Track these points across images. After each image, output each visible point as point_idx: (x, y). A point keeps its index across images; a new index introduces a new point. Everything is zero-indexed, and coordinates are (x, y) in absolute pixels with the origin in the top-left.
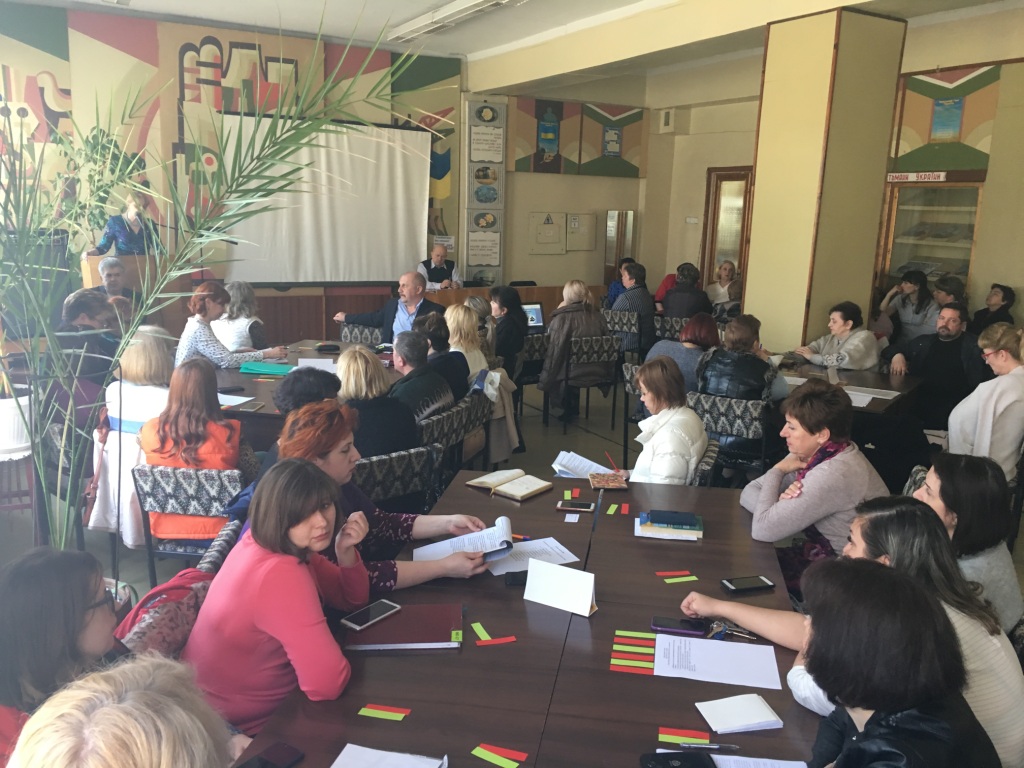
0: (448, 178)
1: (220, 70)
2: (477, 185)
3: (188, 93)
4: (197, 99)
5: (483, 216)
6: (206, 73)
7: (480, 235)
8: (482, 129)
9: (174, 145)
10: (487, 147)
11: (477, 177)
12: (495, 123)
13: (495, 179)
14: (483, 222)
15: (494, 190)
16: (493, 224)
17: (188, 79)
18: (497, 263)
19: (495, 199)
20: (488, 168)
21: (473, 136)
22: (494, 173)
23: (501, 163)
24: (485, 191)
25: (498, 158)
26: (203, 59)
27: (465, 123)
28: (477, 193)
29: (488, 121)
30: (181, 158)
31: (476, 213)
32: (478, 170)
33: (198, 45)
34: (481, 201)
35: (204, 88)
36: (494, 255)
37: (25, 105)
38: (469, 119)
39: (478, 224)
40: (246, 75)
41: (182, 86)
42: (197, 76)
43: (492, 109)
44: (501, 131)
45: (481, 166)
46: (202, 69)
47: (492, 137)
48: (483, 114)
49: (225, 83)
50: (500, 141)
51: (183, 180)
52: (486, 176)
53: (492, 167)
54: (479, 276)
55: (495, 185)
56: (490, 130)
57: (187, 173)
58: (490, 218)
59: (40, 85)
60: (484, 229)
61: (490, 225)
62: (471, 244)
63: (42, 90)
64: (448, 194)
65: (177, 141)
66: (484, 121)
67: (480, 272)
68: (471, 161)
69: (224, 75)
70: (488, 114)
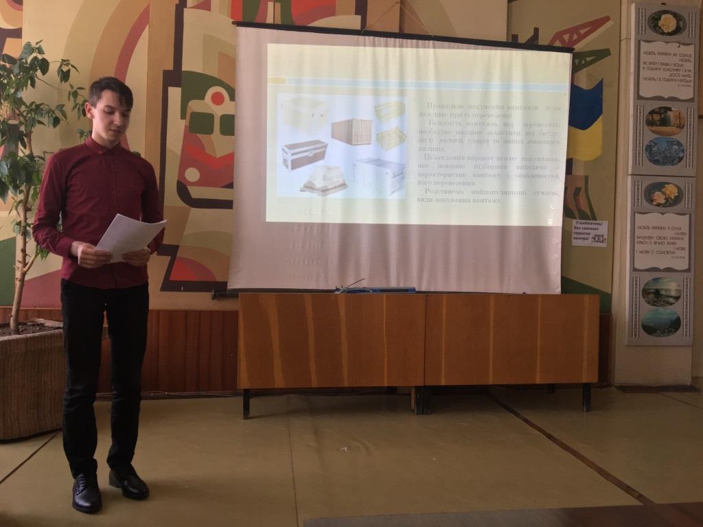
0: (598, 126)
2: (649, 136)
4: (205, 5)
5: (659, 186)
7: (654, 218)
8: (659, 45)
9: (166, 73)
10: (667, 75)
11: (650, 123)
12: (681, 37)
13: (681, 127)
14: (659, 197)
15: (679, 144)
16: (677, 200)
18: (686, 267)
19: (681, 159)
20: (670, 109)
21: (644, 58)
22: (679, 117)
23: (691, 100)
24: (663, 146)
25: (686, 92)
27: (628, 39)
28: (649, 148)
29: (669, 34)
30: (175, 93)
31: (648, 182)
32: (652, 112)
34: (656, 162)
36: (679, 253)
38: (637, 32)
39: (651, 201)
43: (675, 15)
44: (690, 50)
45: (656, 105)
47: (676, 60)
48: (660, 23)
50: (690, 66)
51: (177, 128)
52: (664, 122)
53: (675, 107)
54: (653, 287)
55: (681, 137)
56: (672, 47)
57: (183, 117)
58: (671, 191)
60: (661, 209)
61: (671, 203)
62: (638, 232)
64: (599, 153)
65: (170, 66)
66: (663, 33)
67: (656, 280)
68: (639, 97)
70: (668, 23)
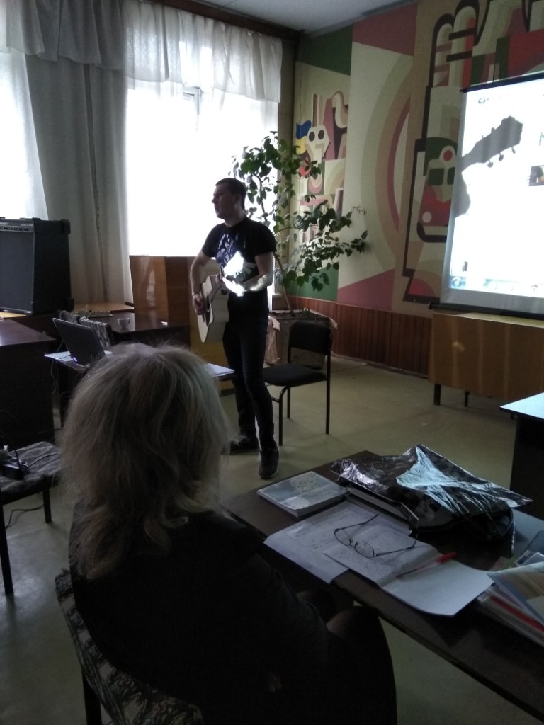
1: (472, 37)
3: (437, 77)
4: (445, 82)
6: (458, 46)
9: (418, 142)
17: (439, 59)
26: (457, 29)
30: (421, 156)
33: (453, 13)
35: (453, 64)
37: (323, 128)
40: (501, 33)
41: (432, 69)
42: (447, 53)
46: (455, 42)
49: (477, 51)
51: (421, 181)
57: (425, 174)
59: (334, 106)
63: (334, 110)
65: (419, 137)
69: (476, 41)
